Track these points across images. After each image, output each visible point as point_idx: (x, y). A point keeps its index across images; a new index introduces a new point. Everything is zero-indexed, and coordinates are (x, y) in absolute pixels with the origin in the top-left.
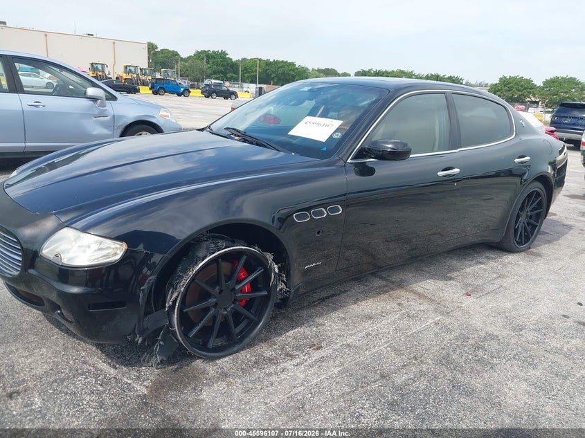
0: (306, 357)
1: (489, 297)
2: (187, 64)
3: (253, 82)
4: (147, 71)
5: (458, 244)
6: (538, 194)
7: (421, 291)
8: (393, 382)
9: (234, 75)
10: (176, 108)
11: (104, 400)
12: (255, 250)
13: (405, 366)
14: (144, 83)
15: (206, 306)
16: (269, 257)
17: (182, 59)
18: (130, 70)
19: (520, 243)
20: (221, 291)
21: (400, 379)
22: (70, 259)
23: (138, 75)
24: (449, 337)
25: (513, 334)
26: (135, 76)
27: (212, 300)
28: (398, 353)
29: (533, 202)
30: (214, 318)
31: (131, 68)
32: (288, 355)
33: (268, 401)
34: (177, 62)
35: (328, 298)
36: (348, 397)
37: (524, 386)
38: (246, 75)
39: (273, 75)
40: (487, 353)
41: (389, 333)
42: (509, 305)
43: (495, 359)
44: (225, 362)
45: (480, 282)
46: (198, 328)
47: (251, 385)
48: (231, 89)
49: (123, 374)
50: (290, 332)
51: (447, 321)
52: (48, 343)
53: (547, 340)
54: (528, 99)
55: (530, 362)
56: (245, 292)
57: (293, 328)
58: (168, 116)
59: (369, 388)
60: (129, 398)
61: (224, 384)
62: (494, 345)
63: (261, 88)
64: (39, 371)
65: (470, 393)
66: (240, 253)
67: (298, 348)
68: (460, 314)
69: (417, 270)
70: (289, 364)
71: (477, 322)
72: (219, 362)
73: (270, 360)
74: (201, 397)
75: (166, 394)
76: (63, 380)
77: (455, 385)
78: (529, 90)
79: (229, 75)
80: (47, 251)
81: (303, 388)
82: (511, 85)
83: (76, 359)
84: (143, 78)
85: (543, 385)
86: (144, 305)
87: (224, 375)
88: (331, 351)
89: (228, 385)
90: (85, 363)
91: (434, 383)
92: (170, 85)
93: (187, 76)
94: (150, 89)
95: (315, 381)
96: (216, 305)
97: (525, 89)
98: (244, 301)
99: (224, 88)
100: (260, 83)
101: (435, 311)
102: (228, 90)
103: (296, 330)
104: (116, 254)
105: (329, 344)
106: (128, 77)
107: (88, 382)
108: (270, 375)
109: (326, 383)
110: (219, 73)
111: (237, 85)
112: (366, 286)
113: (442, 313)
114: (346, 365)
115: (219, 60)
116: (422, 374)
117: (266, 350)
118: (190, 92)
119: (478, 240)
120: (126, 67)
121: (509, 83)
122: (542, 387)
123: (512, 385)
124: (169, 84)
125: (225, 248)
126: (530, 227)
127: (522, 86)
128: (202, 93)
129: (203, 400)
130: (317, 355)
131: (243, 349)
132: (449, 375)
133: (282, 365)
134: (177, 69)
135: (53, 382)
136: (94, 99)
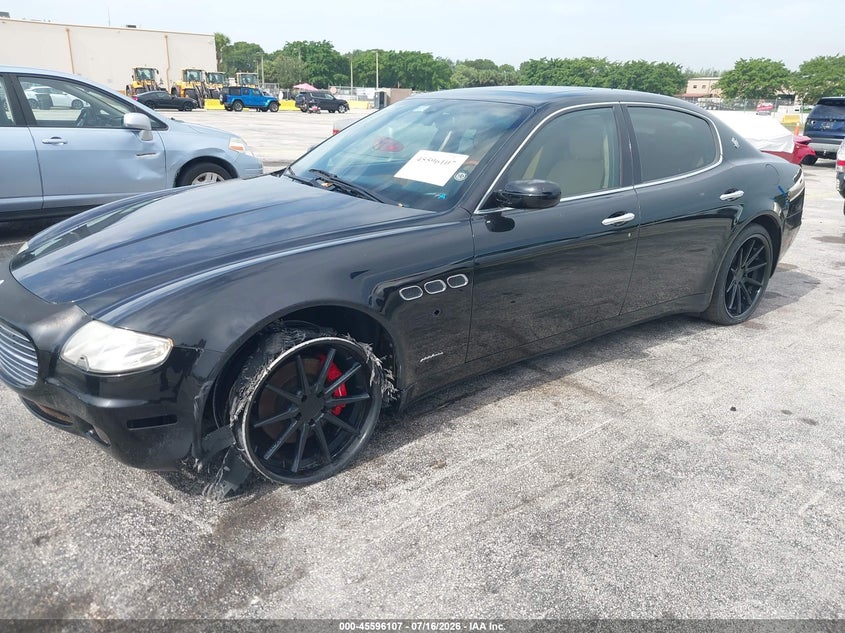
0: (425, 478)
1: (684, 390)
2: (273, 63)
3: (371, 84)
4: (216, 77)
5: (648, 316)
6: (759, 242)
7: (587, 384)
8: (539, 508)
9: (344, 76)
10: (260, 130)
11: (157, 543)
12: (348, 340)
13: (556, 486)
14: (212, 95)
15: (284, 418)
16: (367, 348)
17: (266, 56)
18: (191, 76)
19: (734, 312)
20: (304, 398)
21: (548, 504)
22: (100, 363)
23: (203, 83)
24: (620, 446)
25: (709, 438)
26: (199, 84)
27: (293, 411)
28: (549, 469)
29: (753, 253)
30: (298, 432)
31: (192, 73)
32: (400, 476)
33: (370, 537)
34: (260, 61)
35: (459, 398)
36: (475, 530)
37: (715, 507)
38: (361, 75)
39: (401, 74)
40: (670, 466)
41: (538, 443)
42: (710, 400)
43: (679, 473)
44: (317, 489)
45: (672, 369)
46: (276, 447)
47: (349, 518)
48: (338, 97)
49: (182, 510)
50: (405, 447)
51: (620, 423)
52: (84, 473)
53: (755, 445)
54: (779, 93)
55: (728, 475)
56: (337, 397)
57: (409, 440)
58: (241, 149)
59: (505, 516)
60: (189, 540)
61: (314, 518)
62: (681, 455)
63: (382, 94)
64: (73, 510)
65: (640, 519)
66: (327, 346)
67: (413, 467)
68: (639, 414)
69: (585, 356)
70: (400, 489)
71: (661, 424)
72: (308, 489)
73: (376, 484)
74: (283, 536)
75: (237, 533)
76: (104, 520)
77: (622, 508)
78: (779, 79)
79: (336, 76)
80: (70, 354)
81: (417, 519)
82: (753, 71)
83: (120, 492)
84: (211, 87)
85: (741, 506)
86: (201, 419)
87: (314, 506)
88: (458, 470)
89: (319, 519)
90: (132, 496)
91: (593, 507)
92: (250, 96)
93: (275, 81)
94: (222, 103)
95: (435, 509)
96: (298, 416)
97: (773, 77)
98: (338, 409)
99: (329, 97)
100: (380, 86)
101: (605, 411)
102: (335, 99)
103: (413, 443)
104: (159, 354)
105: (456, 460)
106: (188, 87)
107: (137, 521)
108: (376, 503)
109: (449, 512)
110: (321, 74)
111: (347, 92)
112: (513, 380)
113: (614, 414)
114: (477, 487)
115: (321, 55)
116: (578, 496)
117: (369, 471)
118: (279, 105)
119: (676, 309)
120: (185, 72)
121: (751, 69)
122: (740, 509)
123: (699, 506)
124: (248, 94)
125: (306, 340)
126: (750, 288)
127: (768, 73)
128: (297, 104)
129: (286, 540)
130: (439, 475)
131: (341, 470)
132: (615, 497)
133: (392, 490)
134: (260, 71)
135: (91, 523)
136: (135, 129)
